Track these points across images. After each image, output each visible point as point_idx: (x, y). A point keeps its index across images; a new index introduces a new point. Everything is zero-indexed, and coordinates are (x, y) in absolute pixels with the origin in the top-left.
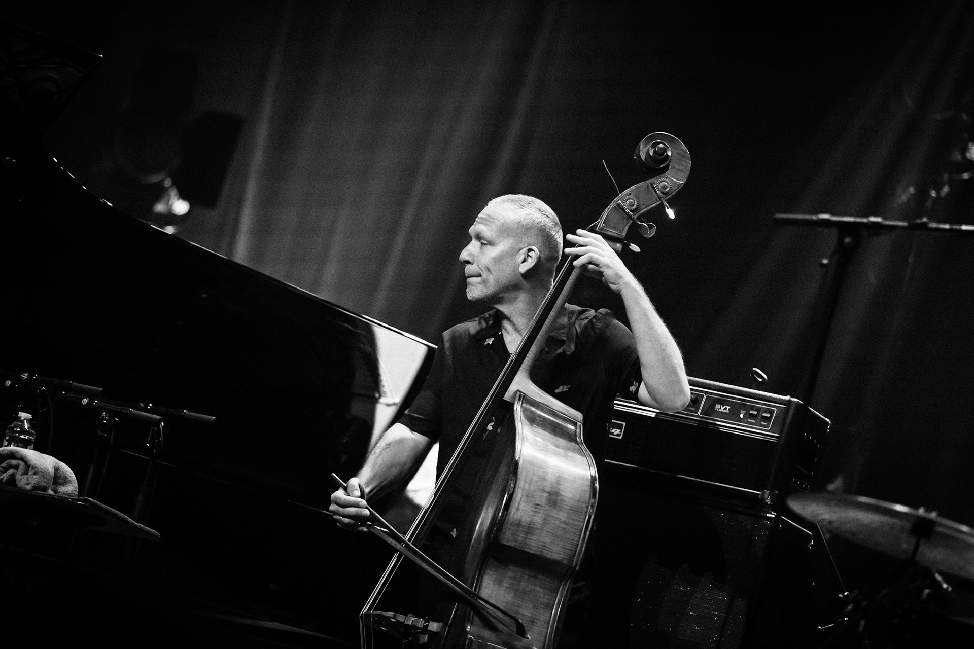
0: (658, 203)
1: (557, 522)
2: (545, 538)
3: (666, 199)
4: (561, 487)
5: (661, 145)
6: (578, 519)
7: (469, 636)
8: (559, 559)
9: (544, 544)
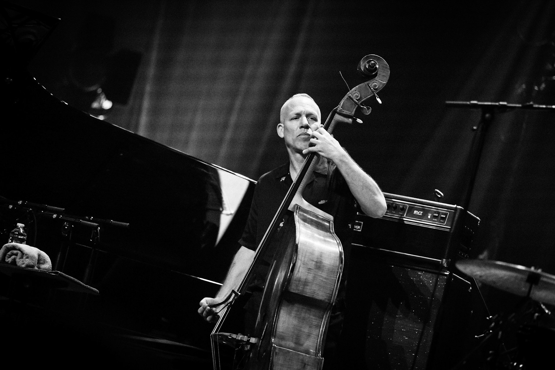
0: (372, 95)
1: (321, 278)
2: (314, 288)
3: (376, 92)
4: (323, 258)
5: (373, 62)
6: (332, 276)
7: (273, 345)
8: (323, 299)
9: (314, 291)
